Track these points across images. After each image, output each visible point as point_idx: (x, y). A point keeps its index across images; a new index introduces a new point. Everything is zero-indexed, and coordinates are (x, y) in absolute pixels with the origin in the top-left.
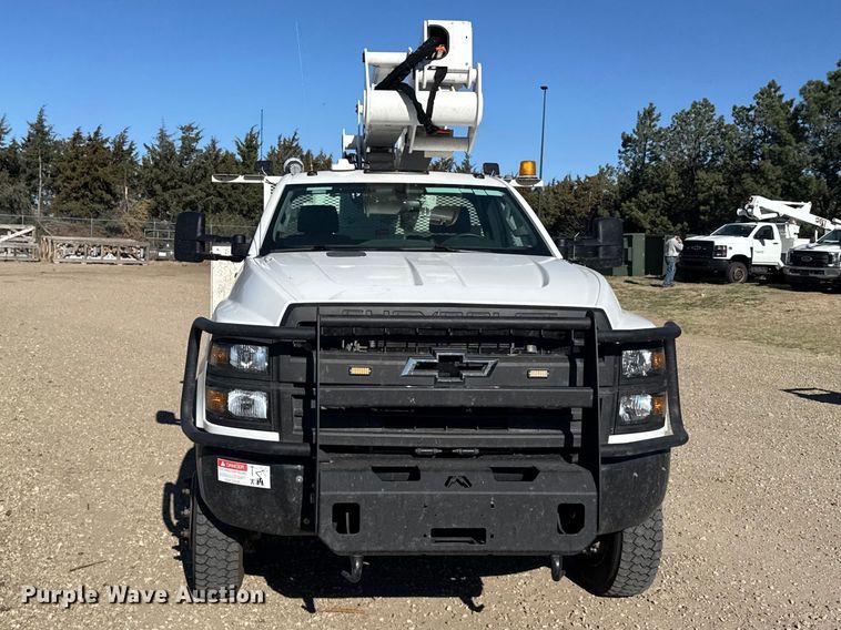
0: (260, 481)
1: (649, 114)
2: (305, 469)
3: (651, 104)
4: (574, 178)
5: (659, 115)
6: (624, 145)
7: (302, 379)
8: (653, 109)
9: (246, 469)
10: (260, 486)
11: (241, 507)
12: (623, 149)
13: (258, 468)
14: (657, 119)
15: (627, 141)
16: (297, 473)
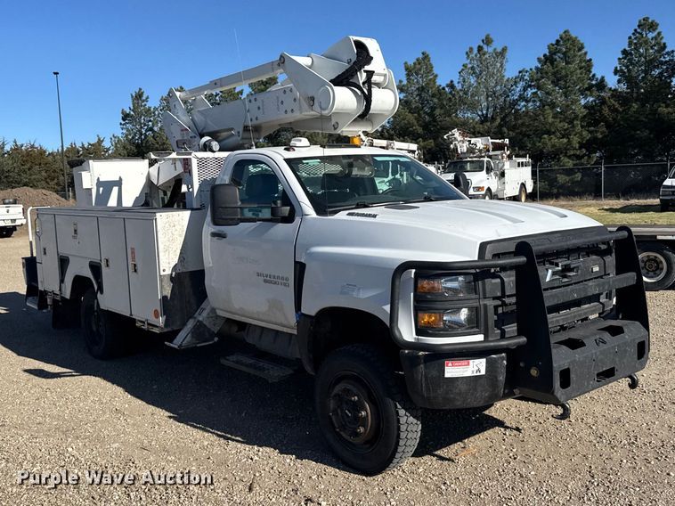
0: (479, 370)
1: (139, 96)
2: (507, 356)
3: (140, 89)
4: (78, 145)
5: (147, 98)
6: (124, 119)
7: (499, 294)
8: (143, 93)
9: (468, 364)
10: (478, 374)
11: (460, 393)
12: (123, 122)
13: (477, 361)
14: (146, 100)
15: (126, 117)
16: (502, 358)
